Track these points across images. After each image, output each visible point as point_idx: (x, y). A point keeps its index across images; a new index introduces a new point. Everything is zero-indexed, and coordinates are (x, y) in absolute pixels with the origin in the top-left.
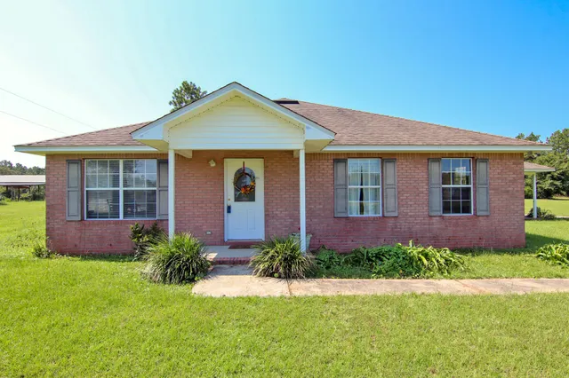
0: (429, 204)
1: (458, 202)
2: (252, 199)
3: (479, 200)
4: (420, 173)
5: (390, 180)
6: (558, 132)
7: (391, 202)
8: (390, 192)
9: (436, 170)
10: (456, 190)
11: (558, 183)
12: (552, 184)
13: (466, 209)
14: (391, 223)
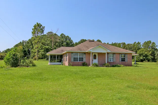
0: (120, 60)
1: (123, 60)
2: (96, 59)
3: (126, 60)
4: (118, 56)
5: (115, 57)
6: (146, 42)
7: (115, 60)
8: (115, 58)
9: (121, 55)
10: (123, 58)
11: (144, 57)
12: (143, 58)
13: (124, 61)
14: (115, 63)
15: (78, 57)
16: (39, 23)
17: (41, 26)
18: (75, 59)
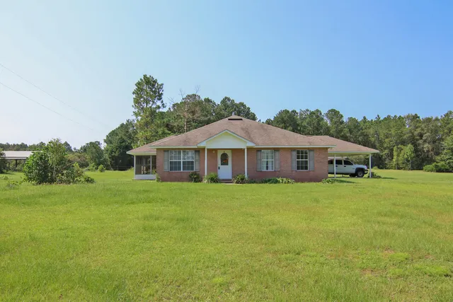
0: (292, 167)
1: (302, 166)
2: (227, 164)
3: (311, 165)
4: (288, 155)
5: (278, 158)
7: (277, 166)
8: (277, 162)
9: (295, 153)
10: (302, 161)
13: (306, 168)
14: (277, 172)
15: (182, 161)
16: (148, 76)
17: (155, 82)
18: (174, 166)
